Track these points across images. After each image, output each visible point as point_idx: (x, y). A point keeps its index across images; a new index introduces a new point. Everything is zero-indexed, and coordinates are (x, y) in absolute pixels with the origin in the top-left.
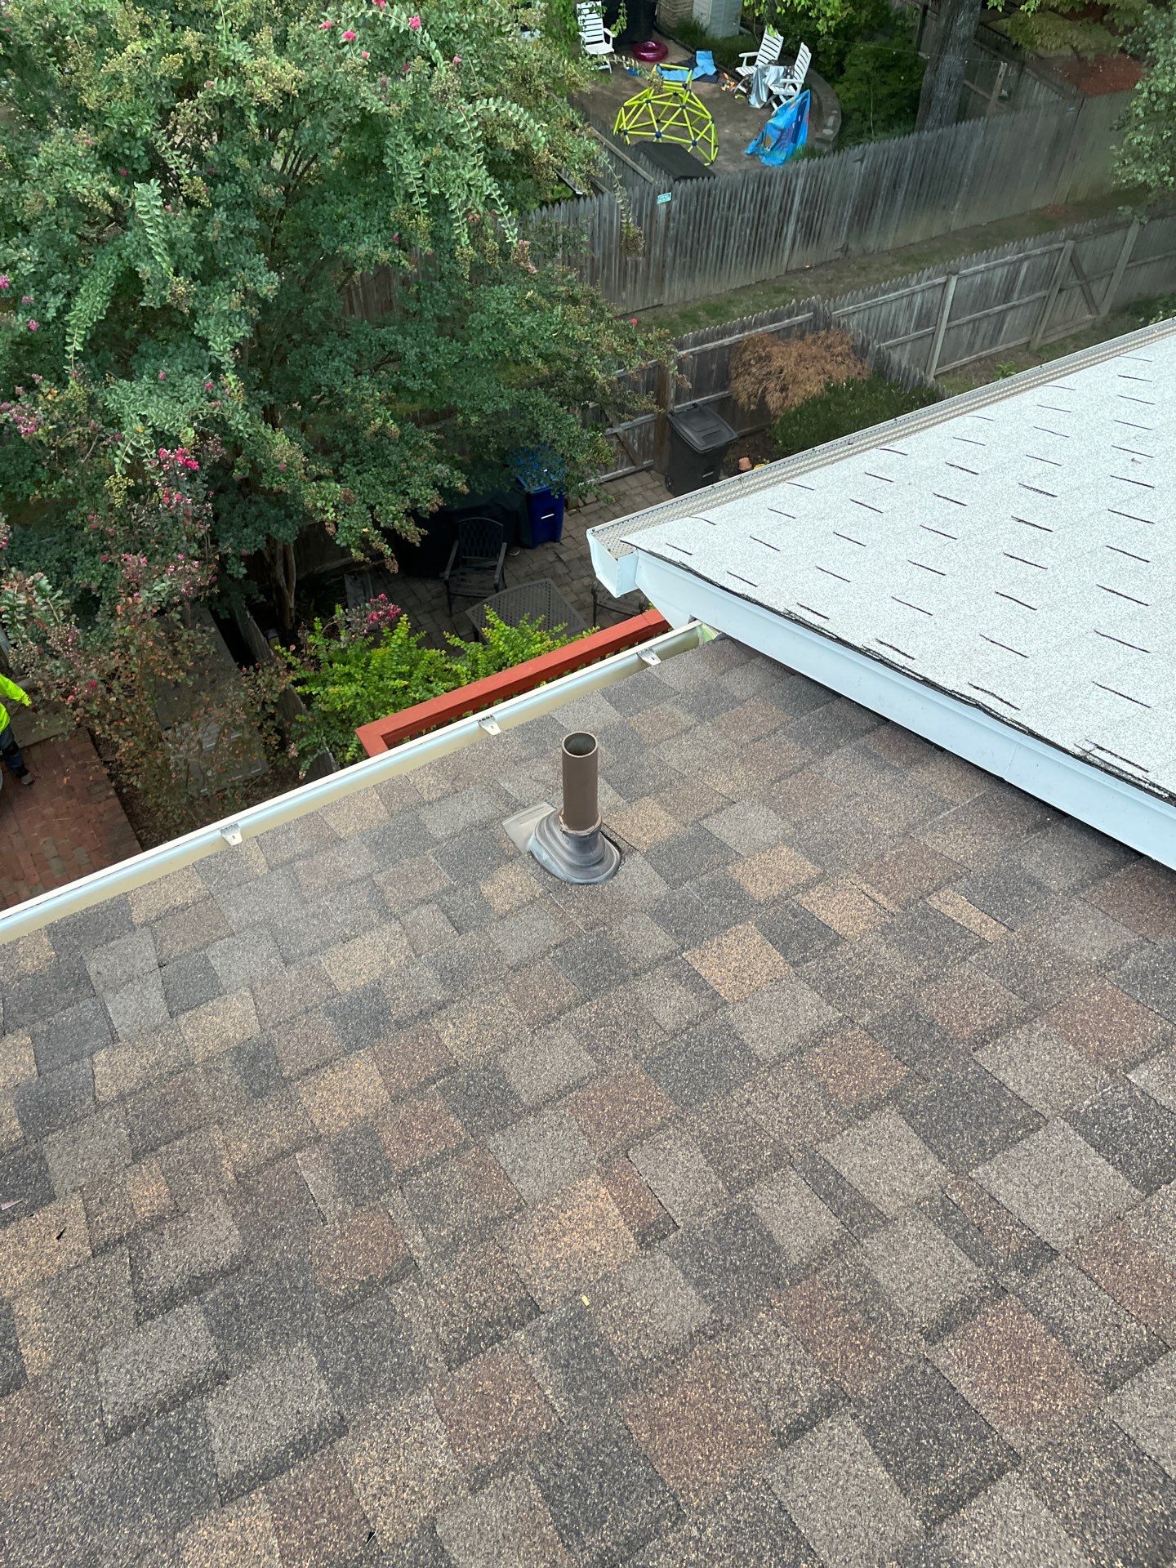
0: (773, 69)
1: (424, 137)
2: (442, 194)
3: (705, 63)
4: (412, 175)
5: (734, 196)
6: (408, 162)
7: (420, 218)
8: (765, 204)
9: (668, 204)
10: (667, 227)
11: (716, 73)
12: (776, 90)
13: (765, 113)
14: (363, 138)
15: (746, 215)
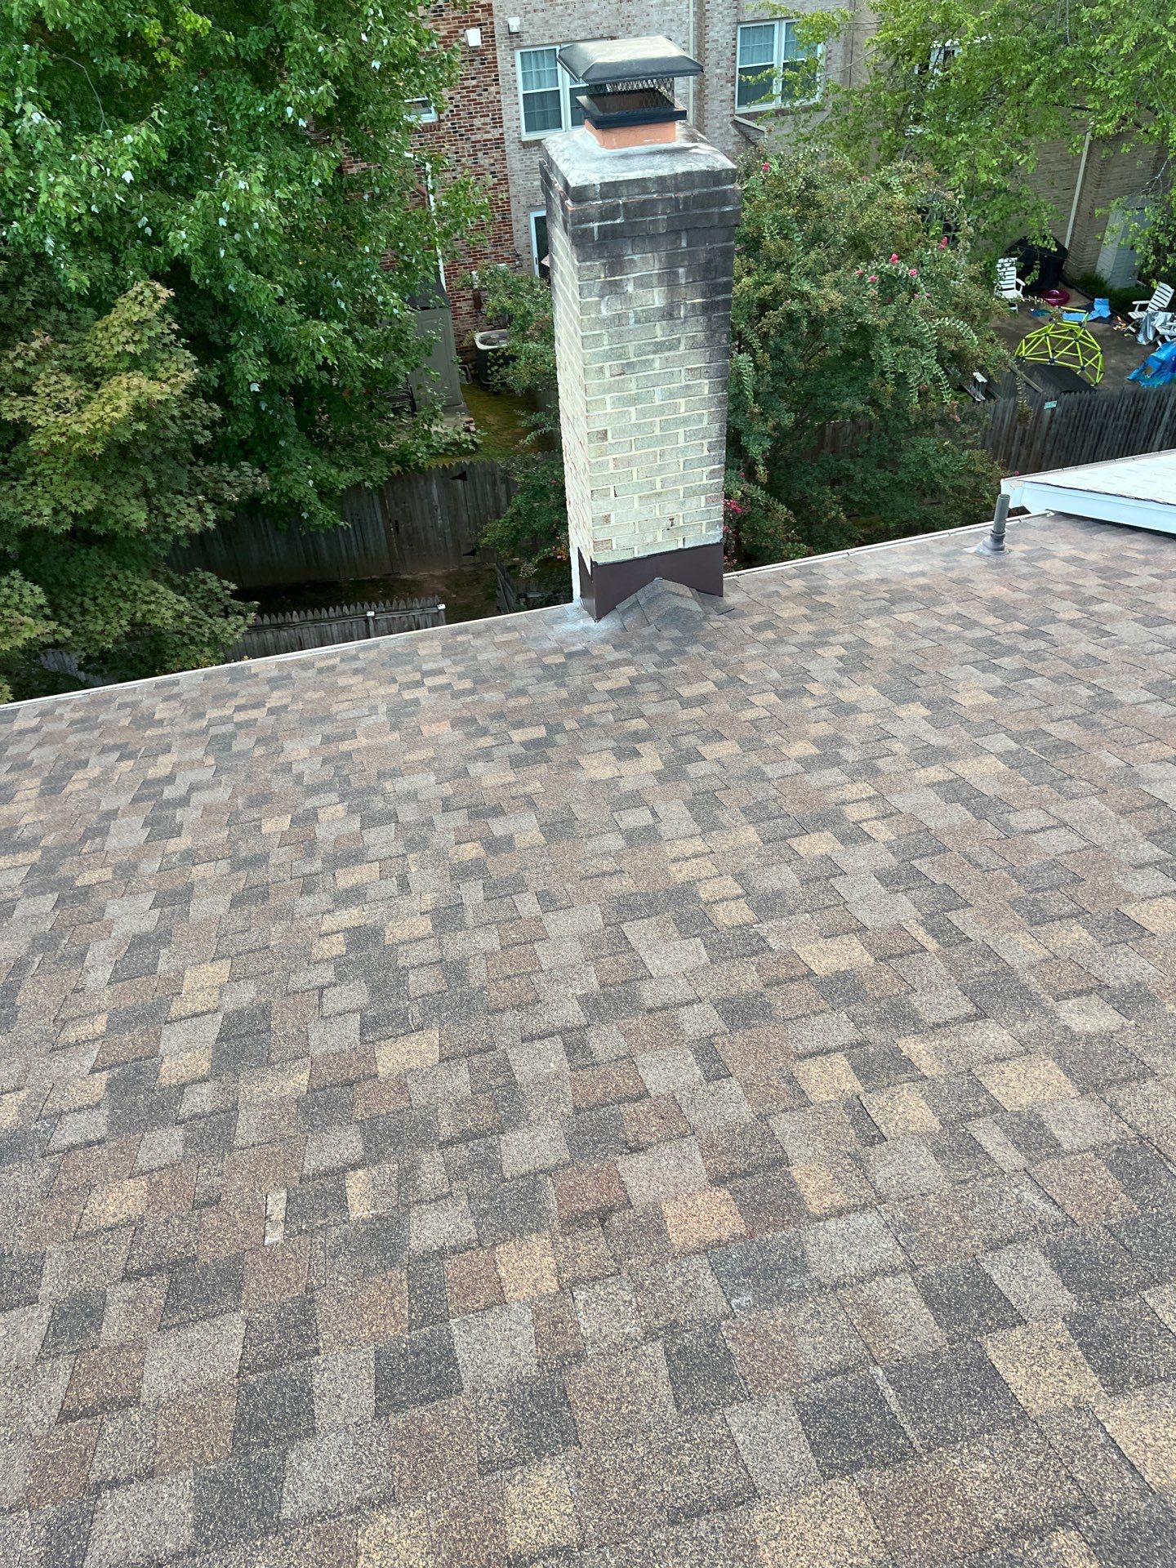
0: (1161, 314)
1: (898, 340)
2: (905, 373)
3: (1102, 308)
4: (888, 361)
5: (1111, 407)
6: (887, 354)
7: (888, 386)
8: (1137, 416)
9: (1053, 409)
10: (1049, 428)
11: (1110, 316)
12: (1161, 331)
13: (1151, 348)
14: (857, 341)
15: (1119, 423)
